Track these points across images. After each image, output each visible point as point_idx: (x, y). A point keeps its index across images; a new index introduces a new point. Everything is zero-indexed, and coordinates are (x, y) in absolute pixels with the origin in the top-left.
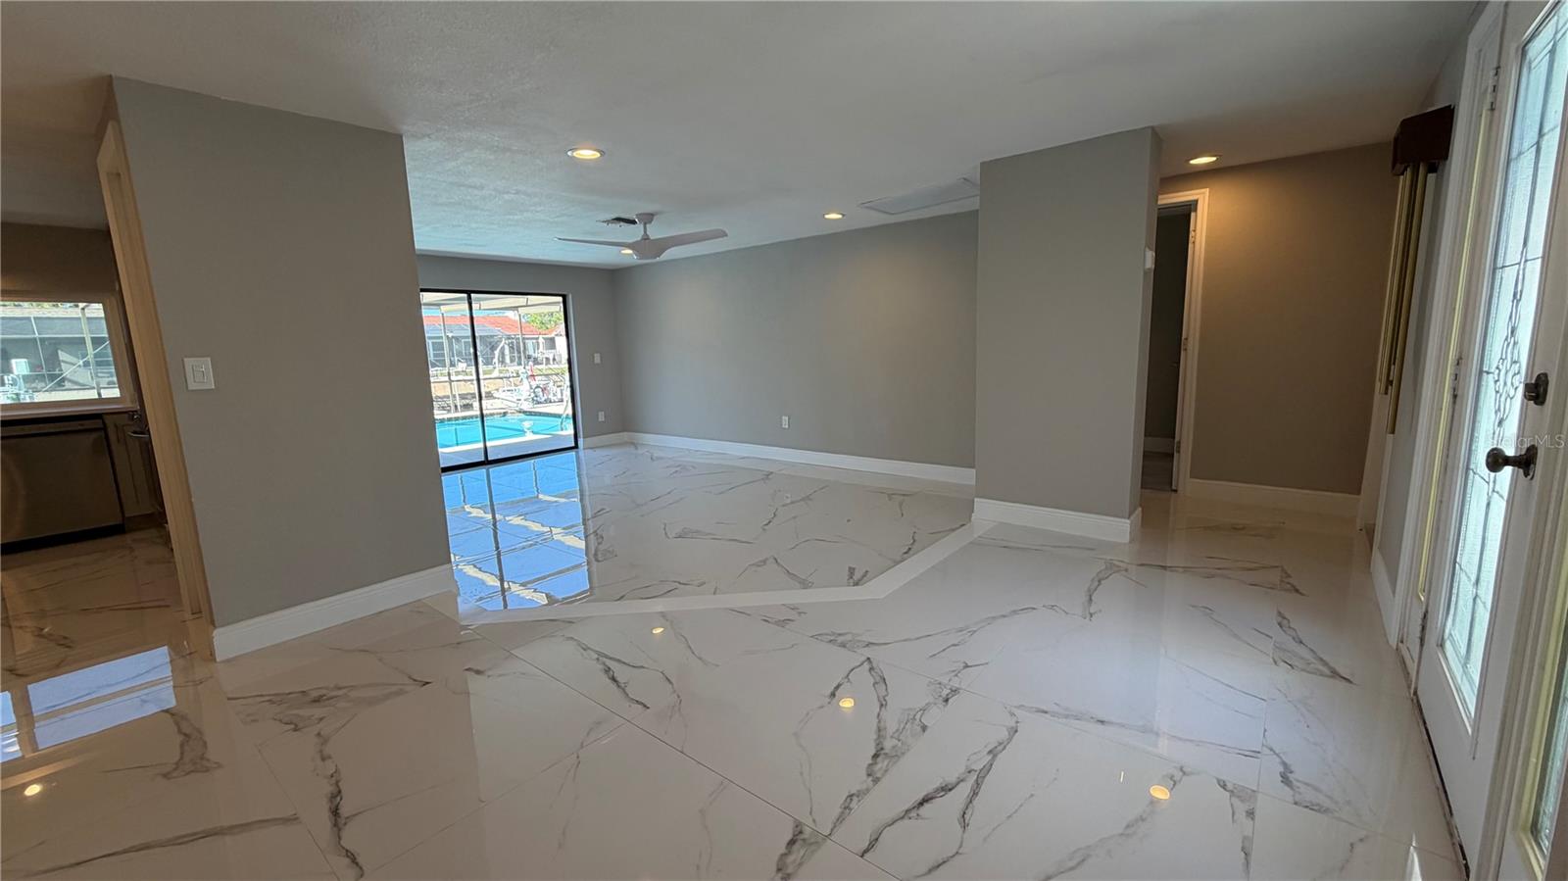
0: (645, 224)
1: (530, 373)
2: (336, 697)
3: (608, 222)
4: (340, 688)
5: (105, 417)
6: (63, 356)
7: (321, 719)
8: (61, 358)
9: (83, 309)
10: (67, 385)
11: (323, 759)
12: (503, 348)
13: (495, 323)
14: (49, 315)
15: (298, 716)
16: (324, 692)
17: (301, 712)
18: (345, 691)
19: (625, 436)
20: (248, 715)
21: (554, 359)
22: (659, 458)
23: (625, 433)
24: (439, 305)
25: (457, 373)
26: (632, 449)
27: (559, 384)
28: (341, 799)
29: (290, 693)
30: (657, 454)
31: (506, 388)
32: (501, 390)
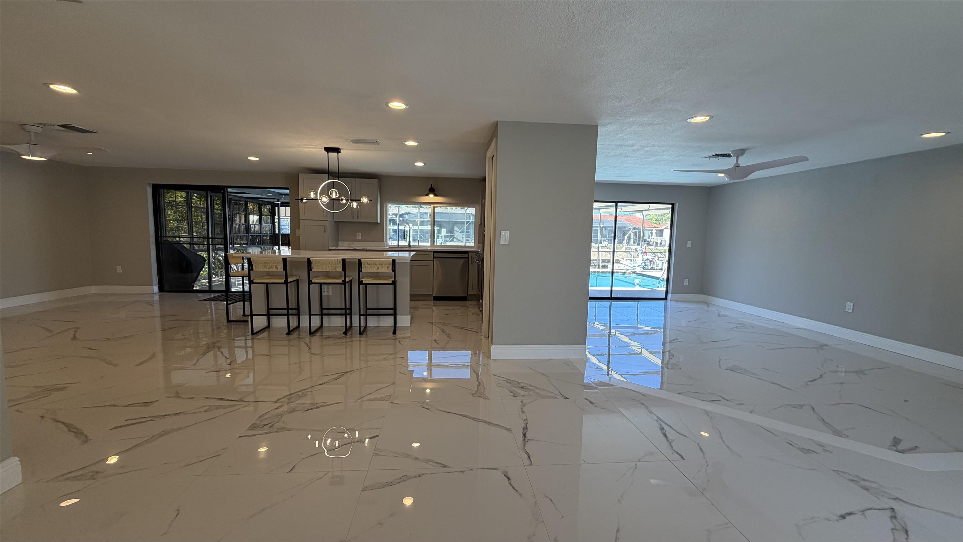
0: (738, 157)
1: (644, 251)
2: (529, 389)
3: (710, 157)
4: (531, 386)
5: (469, 253)
6: (456, 228)
7: (523, 396)
8: (455, 229)
9: (466, 210)
10: (455, 240)
11: (522, 412)
12: (630, 235)
13: (628, 220)
14: (454, 212)
15: (515, 391)
16: (525, 385)
17: (516, 389)
18: (533, 388)
19: (702, 297)
20: (499, 383)
21: (661, 243)
22: (724, 316)
23: (702, 295)
24: (599, 209)
25: (603, 247)
26: (705, 307)
27: (661, 259)
28: (527, 431)
29: (513, 381)
30: (723, 312)
31: (628, 259)
32: (625, 259)
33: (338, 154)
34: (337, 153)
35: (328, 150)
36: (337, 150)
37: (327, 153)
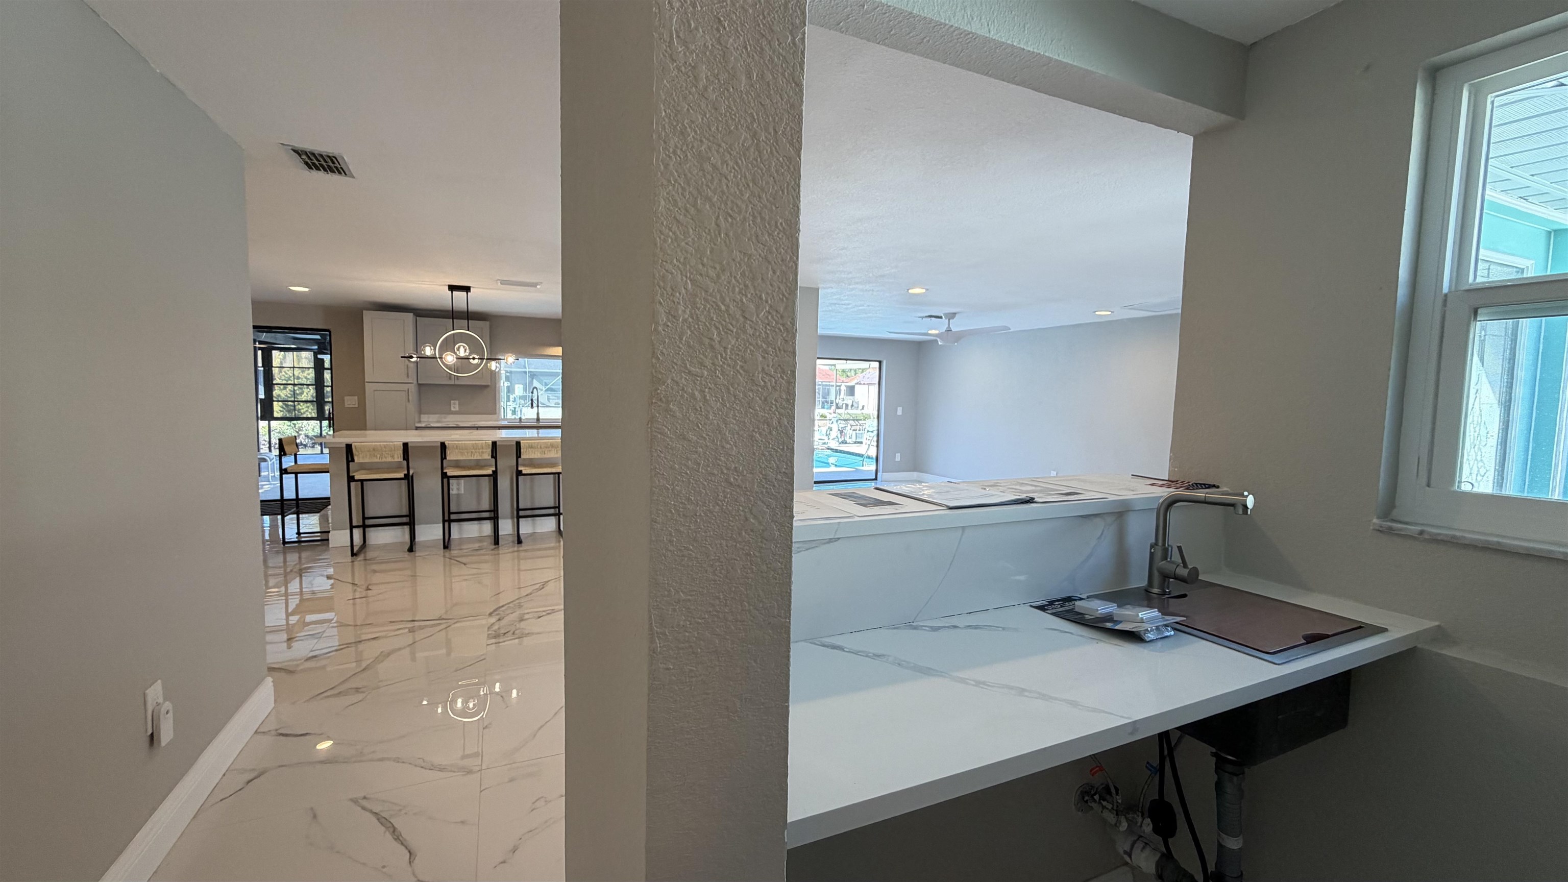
0: (949, 320)
19: (915, 475)
23: (916, 472)
33: (467, 294)
34: (465, 293)
35: (452, 288)
36: (467, 289)
37: (450, 292)
